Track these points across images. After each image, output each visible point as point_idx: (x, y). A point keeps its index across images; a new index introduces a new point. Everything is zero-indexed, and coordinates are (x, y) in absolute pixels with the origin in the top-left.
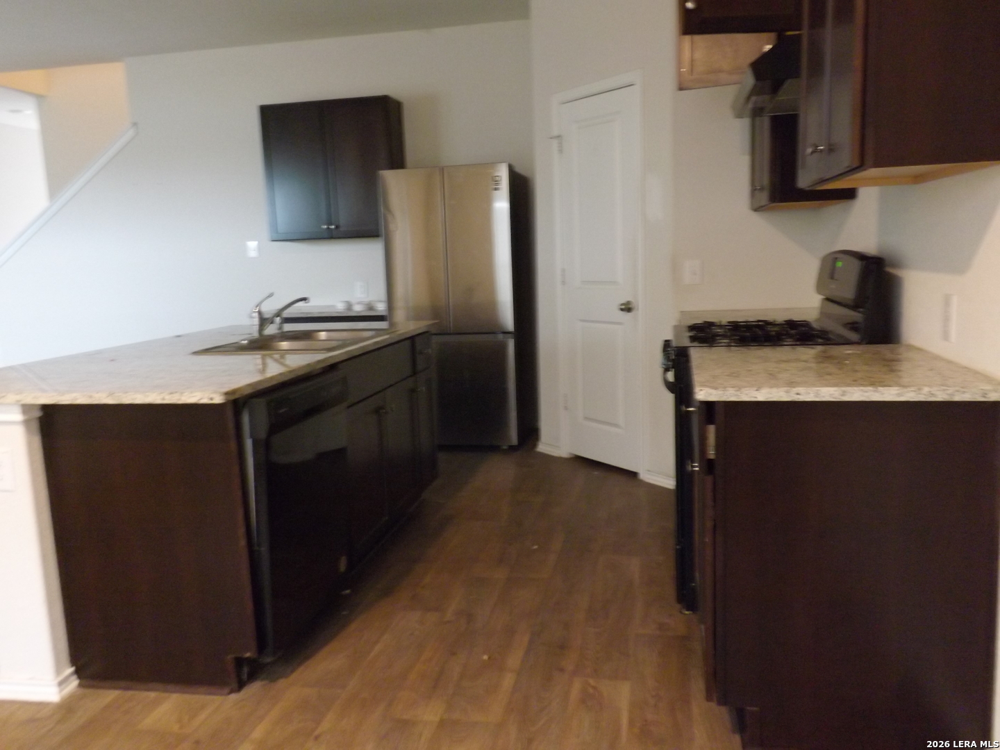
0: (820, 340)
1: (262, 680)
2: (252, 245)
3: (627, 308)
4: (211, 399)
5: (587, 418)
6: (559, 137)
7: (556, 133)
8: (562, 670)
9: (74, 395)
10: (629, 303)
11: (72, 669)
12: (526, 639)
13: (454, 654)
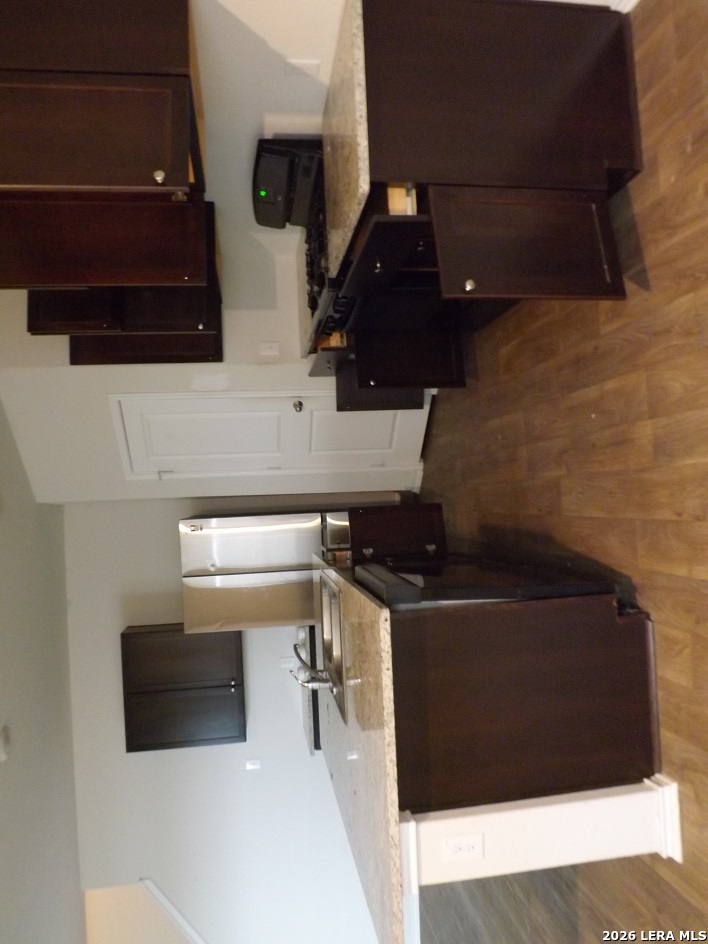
0: (321, 217)
1: (635, 598)
2: (249, 766)
3: (299, 406)
4: (386, 620)
5: (390, 447)
6: (159, 473)
7: (156, 477)
8: (596, 348)
9: (388, 763)
10: (295, 406)
11: (646, 781)
12: (574, 395)
13: (594, 445)
